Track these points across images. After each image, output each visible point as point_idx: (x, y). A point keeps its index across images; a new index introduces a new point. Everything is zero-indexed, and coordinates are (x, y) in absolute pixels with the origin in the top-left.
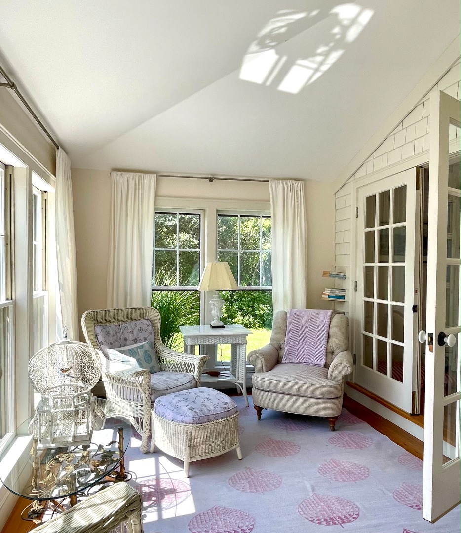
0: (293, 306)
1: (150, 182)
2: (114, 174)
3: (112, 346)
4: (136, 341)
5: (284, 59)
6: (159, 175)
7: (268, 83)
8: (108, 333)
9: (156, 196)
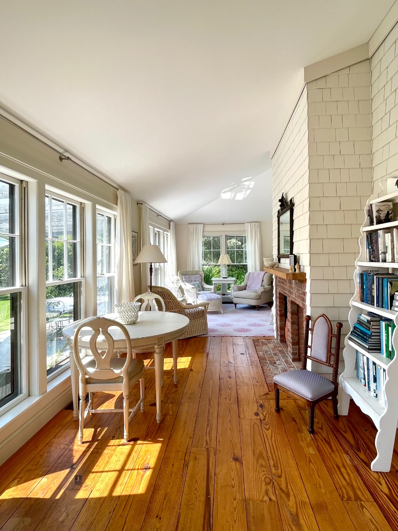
0: (255, 270)
1: (201, 227)
2: (189, 225)
3: (187, 282)
4: (195, 281)
5: (234, 193)
6: (204, 224)
7: (232, 198)
8: (186, 278)
9: (203, 231)
